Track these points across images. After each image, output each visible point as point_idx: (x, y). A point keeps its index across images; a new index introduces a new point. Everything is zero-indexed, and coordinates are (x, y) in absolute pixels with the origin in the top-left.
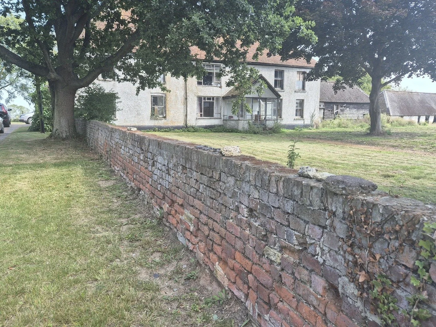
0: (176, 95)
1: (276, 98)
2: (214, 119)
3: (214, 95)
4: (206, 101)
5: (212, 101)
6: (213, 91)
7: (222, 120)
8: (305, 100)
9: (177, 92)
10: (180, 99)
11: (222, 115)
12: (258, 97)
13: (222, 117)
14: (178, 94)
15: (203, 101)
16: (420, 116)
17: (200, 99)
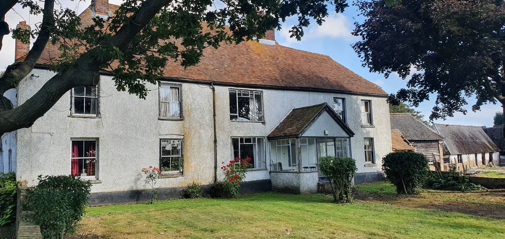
0: (200, 136)
1: (348, 137)
2: (256, 172)
3: (255, 135)
4: (245, 143)
5: (252, 143)
6: (254, 128)
7: (268, 172)
8: (374, 139)
9: (202, 131)
10: (206, 142)
11: (268, 164)
12: (324, 136)
13: (268, 167)
14: (203, 135)
15: (239, 144)
16: (484, 153)
17: (235, 141)
